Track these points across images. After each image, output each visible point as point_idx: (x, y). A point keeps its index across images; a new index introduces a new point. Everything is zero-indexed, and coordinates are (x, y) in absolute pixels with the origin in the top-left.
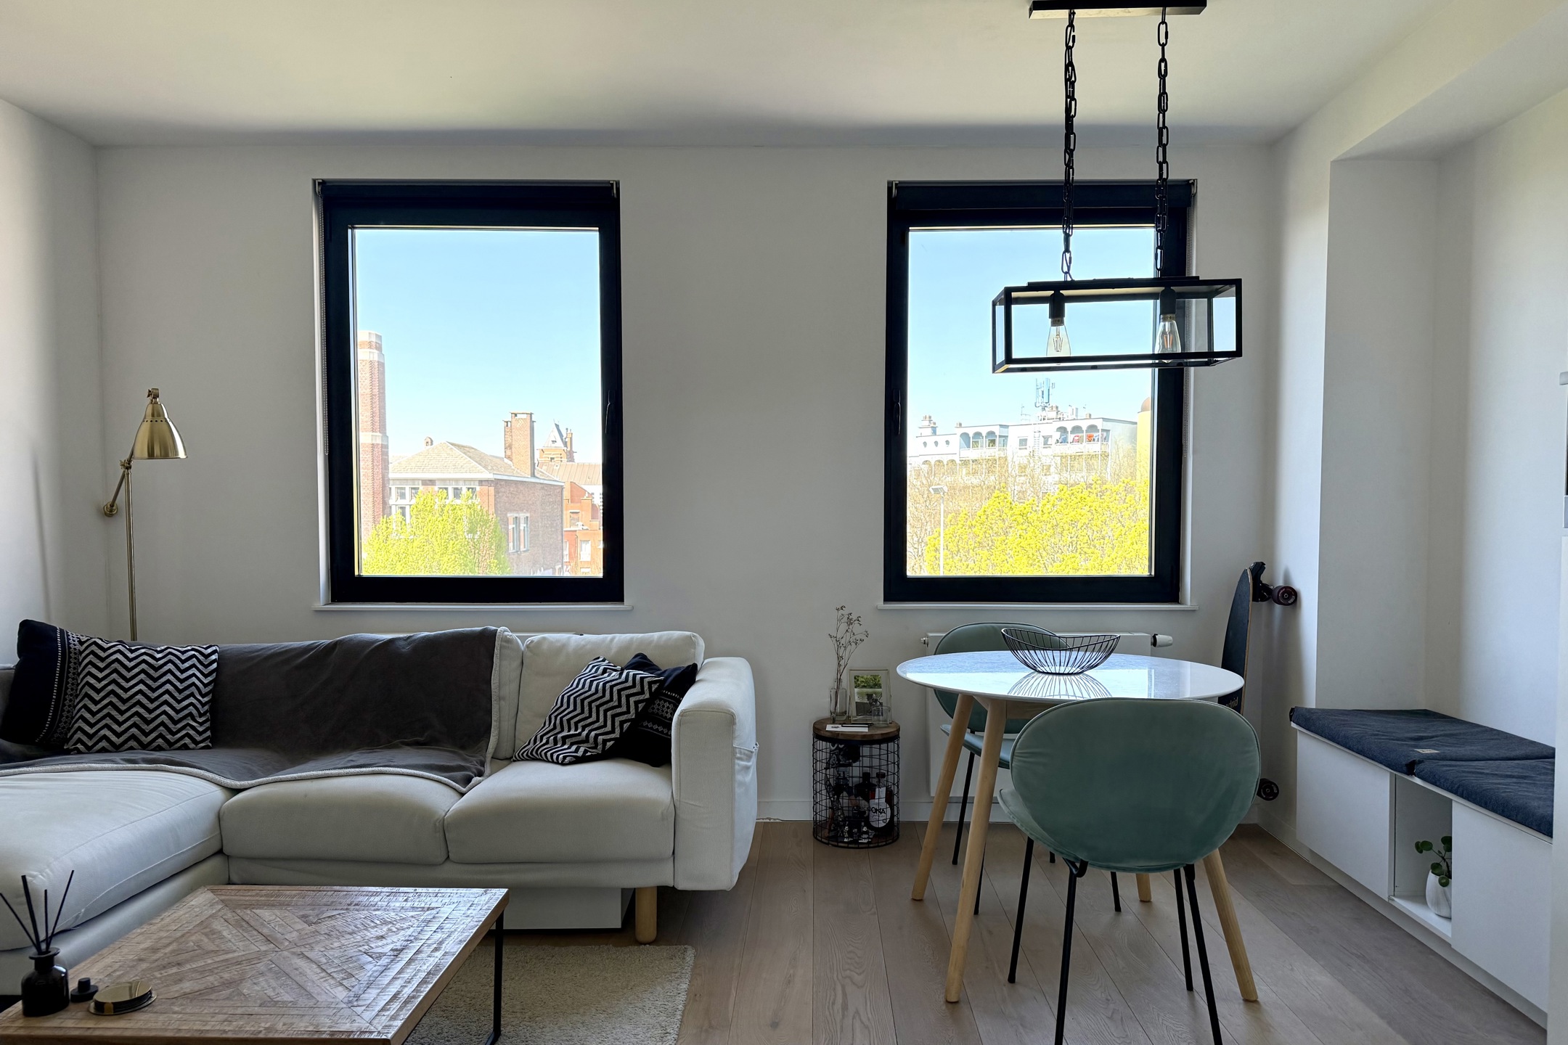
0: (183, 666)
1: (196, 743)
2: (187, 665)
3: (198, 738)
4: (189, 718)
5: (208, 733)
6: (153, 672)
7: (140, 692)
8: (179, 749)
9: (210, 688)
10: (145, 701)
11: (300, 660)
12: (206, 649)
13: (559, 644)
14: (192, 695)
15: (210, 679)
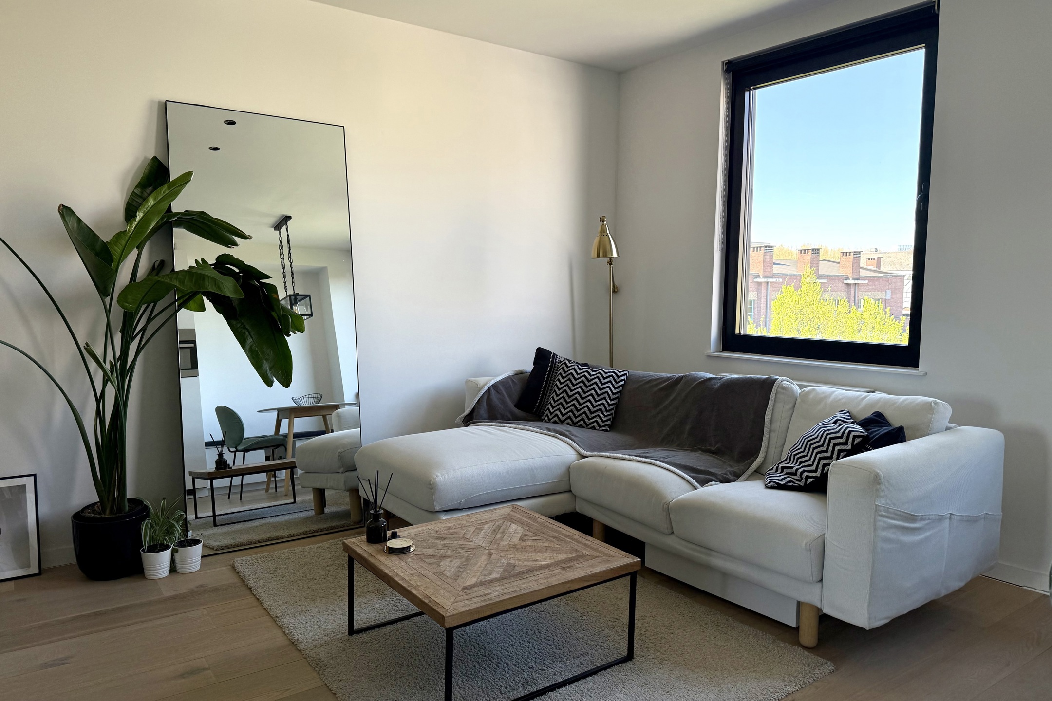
0: (604, 381)
1: (600, 426)
2: (606, 380)
3: (601, 424)
4: (600, 411)
5: (609, 422)
6: (587, 382)
7: (578, 393)
8: (591, 428)
9: (616, 396)
10: (579, 398)
11: (661, 386)
12: (620, 372)
13: (822, 396)
14: (605, 398)
15: (617, 390)
